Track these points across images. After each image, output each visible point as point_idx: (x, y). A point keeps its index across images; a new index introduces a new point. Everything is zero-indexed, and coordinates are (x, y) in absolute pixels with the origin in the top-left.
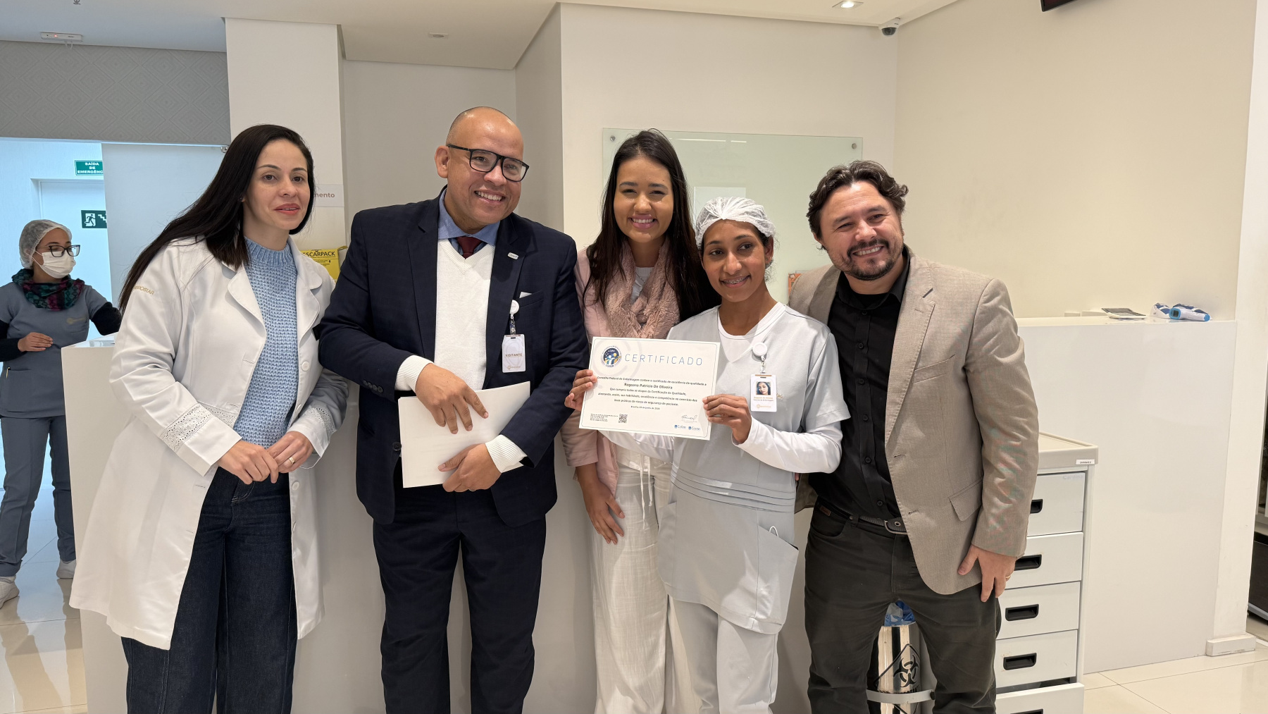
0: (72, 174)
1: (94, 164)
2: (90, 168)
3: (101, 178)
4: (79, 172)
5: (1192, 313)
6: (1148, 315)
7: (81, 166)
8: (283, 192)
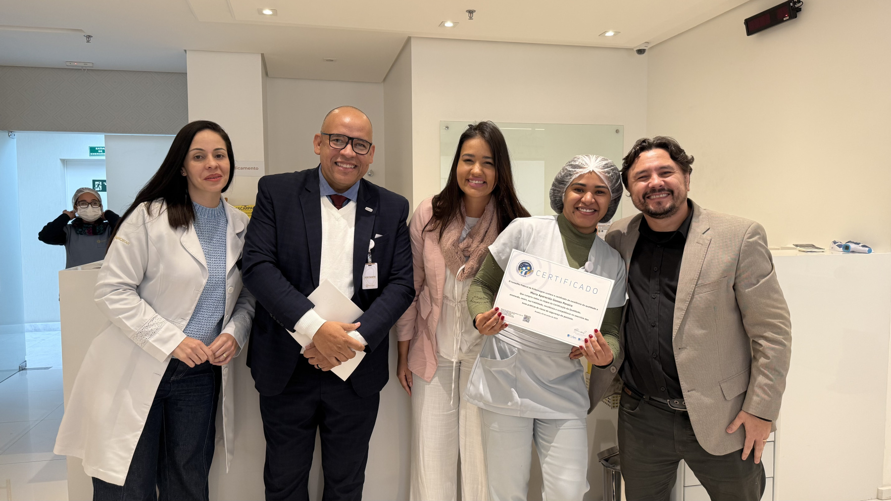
0: (86, 155)
1: (102, 149)
2: (99, 151)
3: (104, 158)
4: (91, 154)
5: (859, 248)
6: (827, 249)
7: (93, 150)
8: (208, 166)
